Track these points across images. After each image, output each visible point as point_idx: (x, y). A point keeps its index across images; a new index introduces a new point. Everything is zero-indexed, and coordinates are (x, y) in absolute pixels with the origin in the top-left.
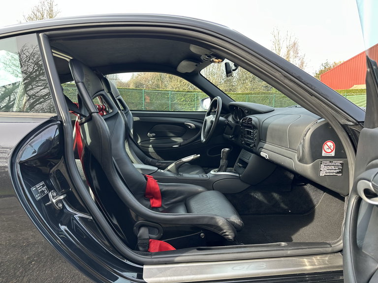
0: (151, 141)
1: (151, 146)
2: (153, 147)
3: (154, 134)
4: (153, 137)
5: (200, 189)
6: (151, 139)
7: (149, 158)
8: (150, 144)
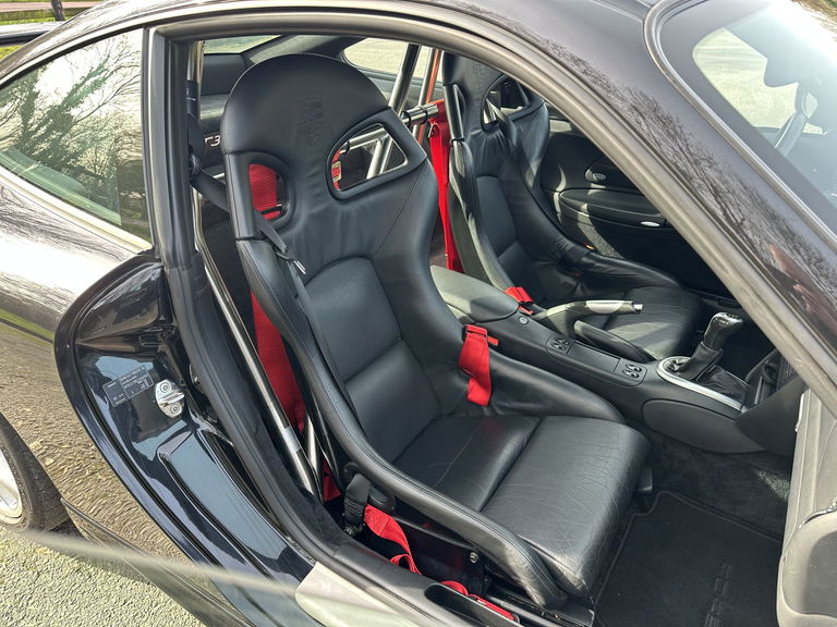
0: (591, 192)
1: (585, 206)
2: (590, 211)
3: (603, 177)
4: (599, 182)
5: (595, 404)
6: (593, 185)
7: (568, 242)
8: (585, 201)
